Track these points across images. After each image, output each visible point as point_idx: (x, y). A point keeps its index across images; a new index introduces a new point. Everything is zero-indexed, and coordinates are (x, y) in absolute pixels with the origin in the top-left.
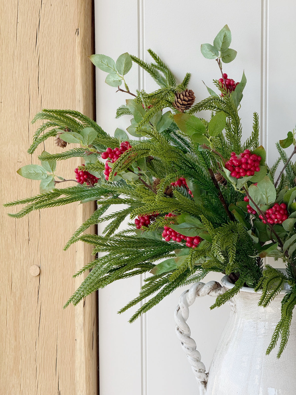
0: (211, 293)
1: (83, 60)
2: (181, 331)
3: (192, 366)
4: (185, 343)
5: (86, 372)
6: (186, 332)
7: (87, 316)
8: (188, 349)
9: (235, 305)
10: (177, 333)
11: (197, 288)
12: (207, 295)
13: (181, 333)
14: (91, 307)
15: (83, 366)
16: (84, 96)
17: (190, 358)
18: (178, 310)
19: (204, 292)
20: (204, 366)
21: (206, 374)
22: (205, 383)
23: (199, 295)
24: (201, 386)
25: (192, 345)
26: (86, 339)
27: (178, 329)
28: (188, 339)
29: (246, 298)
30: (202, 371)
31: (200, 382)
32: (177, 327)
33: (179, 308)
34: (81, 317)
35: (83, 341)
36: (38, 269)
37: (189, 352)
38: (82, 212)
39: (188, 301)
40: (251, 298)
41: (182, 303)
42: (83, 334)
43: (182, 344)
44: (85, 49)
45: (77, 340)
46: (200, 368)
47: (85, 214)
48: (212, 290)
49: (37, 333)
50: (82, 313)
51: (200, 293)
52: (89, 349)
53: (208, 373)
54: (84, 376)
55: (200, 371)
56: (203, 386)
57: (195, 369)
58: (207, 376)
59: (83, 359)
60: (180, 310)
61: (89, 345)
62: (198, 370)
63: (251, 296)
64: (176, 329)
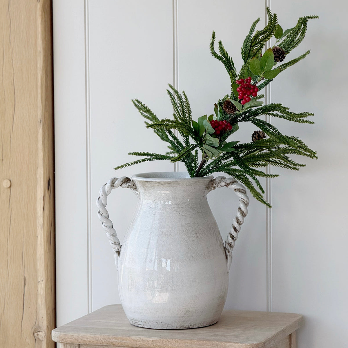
0: (123, 185)
1: (43, 21)
2: (101, 214)
3: (110, 241)
4: (104, 222)
5: (45, 262)
6: (105, 215)
7: (46, 218)
8: (106, 227)
9: (139, 193)
10: (98, 215)
11: (113, 181)
12: (120, 186)
13: (101, 215)
14: (50, 211)
15: (43, 257)
16: (43, 48)
17: (108, 234)
18: (99, 198)
19: (117, 184)
20: (119, 240)
21: (120, 246)
22: (119, 253)
23: (114, 187)
24: (116, 255)
25: (110, 224)
26: (45, 236)
27: (99, 212)
28: (106, 219)
29: (145, 186)
30: (117, 243)
31: (115, 252)
32: (98, 211)
33: (100, 197)
34: (41, 219)
35: (43, 238)
36: (9, 182)
37: (107, 229)
38: (42, 137)
39: (106, 191)
40: (148, 186)
41: (102, 192)
42: (42, 232)
43: (103, 223)
44: (45, 13)
45: (38, 237)
46: (115, 241)
47: (45, 139)
48: (124, 183)
49: (9, 232)
50: (42, 215)
51: (115, 185)
52: (47, 244)
53: (121, 245)
54: (43, 265)
55: (115, 243)
56: (117, 254)
57: (111, 242)
58: (121, 248)
59: (43, 252)
60: (100, 198)
61: (47, 241)
62: (113, 243)
63: (148, 184)
64: (98, 212)
